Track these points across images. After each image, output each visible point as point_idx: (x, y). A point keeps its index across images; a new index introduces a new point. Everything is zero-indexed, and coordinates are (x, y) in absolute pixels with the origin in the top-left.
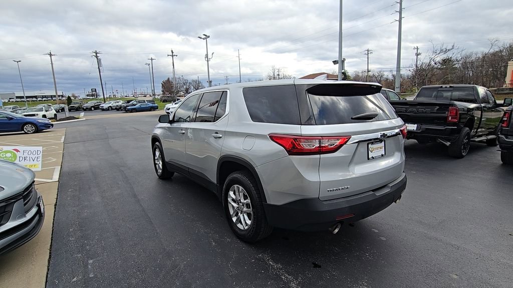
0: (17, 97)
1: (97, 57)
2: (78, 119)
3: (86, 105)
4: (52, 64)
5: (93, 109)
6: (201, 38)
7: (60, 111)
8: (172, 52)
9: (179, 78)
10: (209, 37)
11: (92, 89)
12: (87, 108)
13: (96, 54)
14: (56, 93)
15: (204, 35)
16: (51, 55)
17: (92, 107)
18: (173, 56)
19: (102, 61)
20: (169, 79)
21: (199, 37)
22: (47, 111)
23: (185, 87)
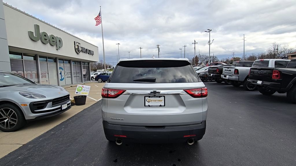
1: (158, 47)
4: (141, 52)
6: (206, 32)
8: (195, 41)
9: (203, 55)
10: (211, 30)
15: (208, 30)
16: (141, 48)
18: (195, 43)
19: (160, 49)
20: (197, 56)
21: (205, 31)
23: (206, 60)
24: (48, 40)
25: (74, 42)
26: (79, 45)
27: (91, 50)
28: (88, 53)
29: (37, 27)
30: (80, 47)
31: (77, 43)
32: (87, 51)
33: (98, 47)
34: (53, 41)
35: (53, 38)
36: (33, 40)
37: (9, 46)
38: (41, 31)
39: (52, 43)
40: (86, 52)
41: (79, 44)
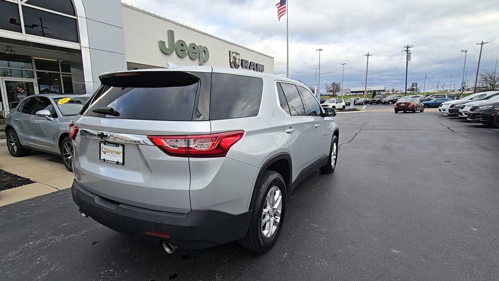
0: (352, 92)
1: (407, 51)
2: (358, 110)
3: (384, 100)
4: (368, 63)
5: (390, 103)
7: (364, 104)
11: (413, 84)
12: (385, 102)
13: (408, 49)
14: (366, 89)
17: (390, 101)
22: (337, 103)
24: (186, 52)
25: (230, 51)
26: (237, 57)
27: (258, 63)
28: (254, 69)
29: (171, 34)
30: (239, 59)
31: (233, 53)
32: (252, 65)
33: (273, 58)
34: (193, 53)
35: (194, 48)
36: (165, 52)
37: (127, 62)
38: (176, 39)
39: (192, 55)
40: (250, 67)
41: (237, 54)
